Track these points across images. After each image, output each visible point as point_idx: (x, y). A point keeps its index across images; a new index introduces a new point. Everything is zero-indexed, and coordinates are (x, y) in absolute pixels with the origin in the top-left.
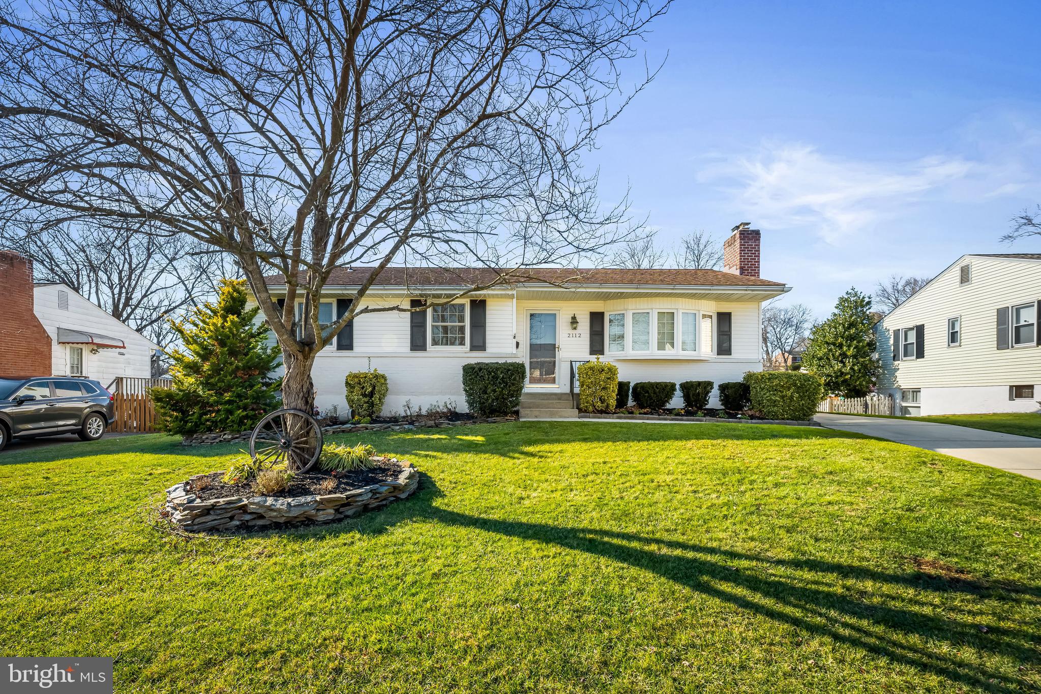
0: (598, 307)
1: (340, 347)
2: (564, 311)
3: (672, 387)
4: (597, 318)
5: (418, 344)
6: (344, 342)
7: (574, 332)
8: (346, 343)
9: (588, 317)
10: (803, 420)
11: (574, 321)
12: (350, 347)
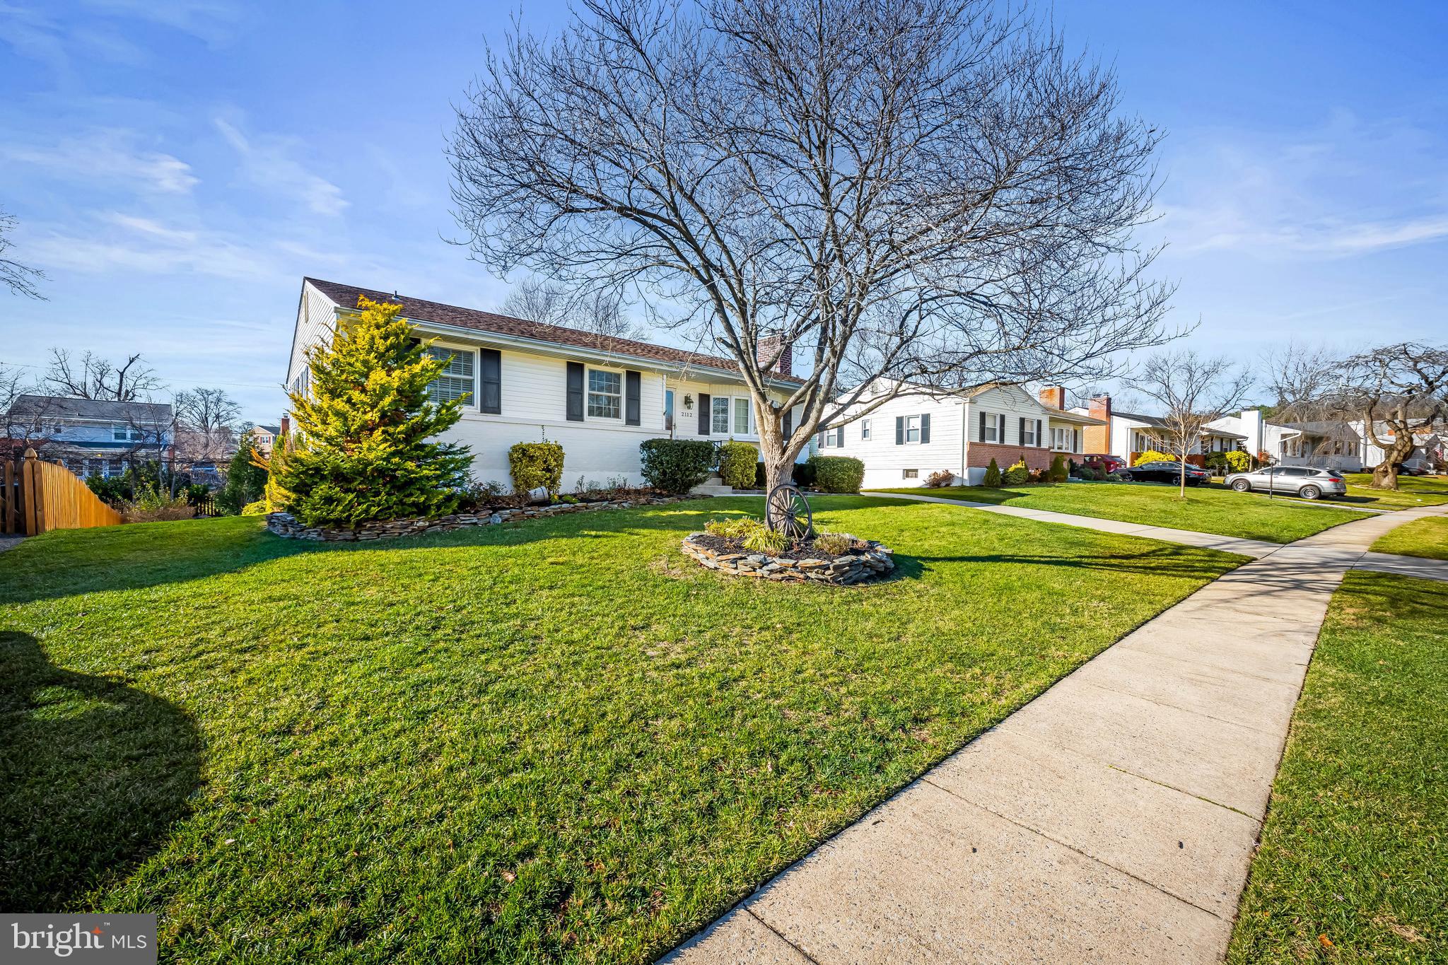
0: (705, 389)
1: (485, 409)
5: (574, 413)
6: (490, 404)
7: (688, 410)
8: (491, 405)
9: (699, 397)
11: (688, 401)
12: (497, 410)
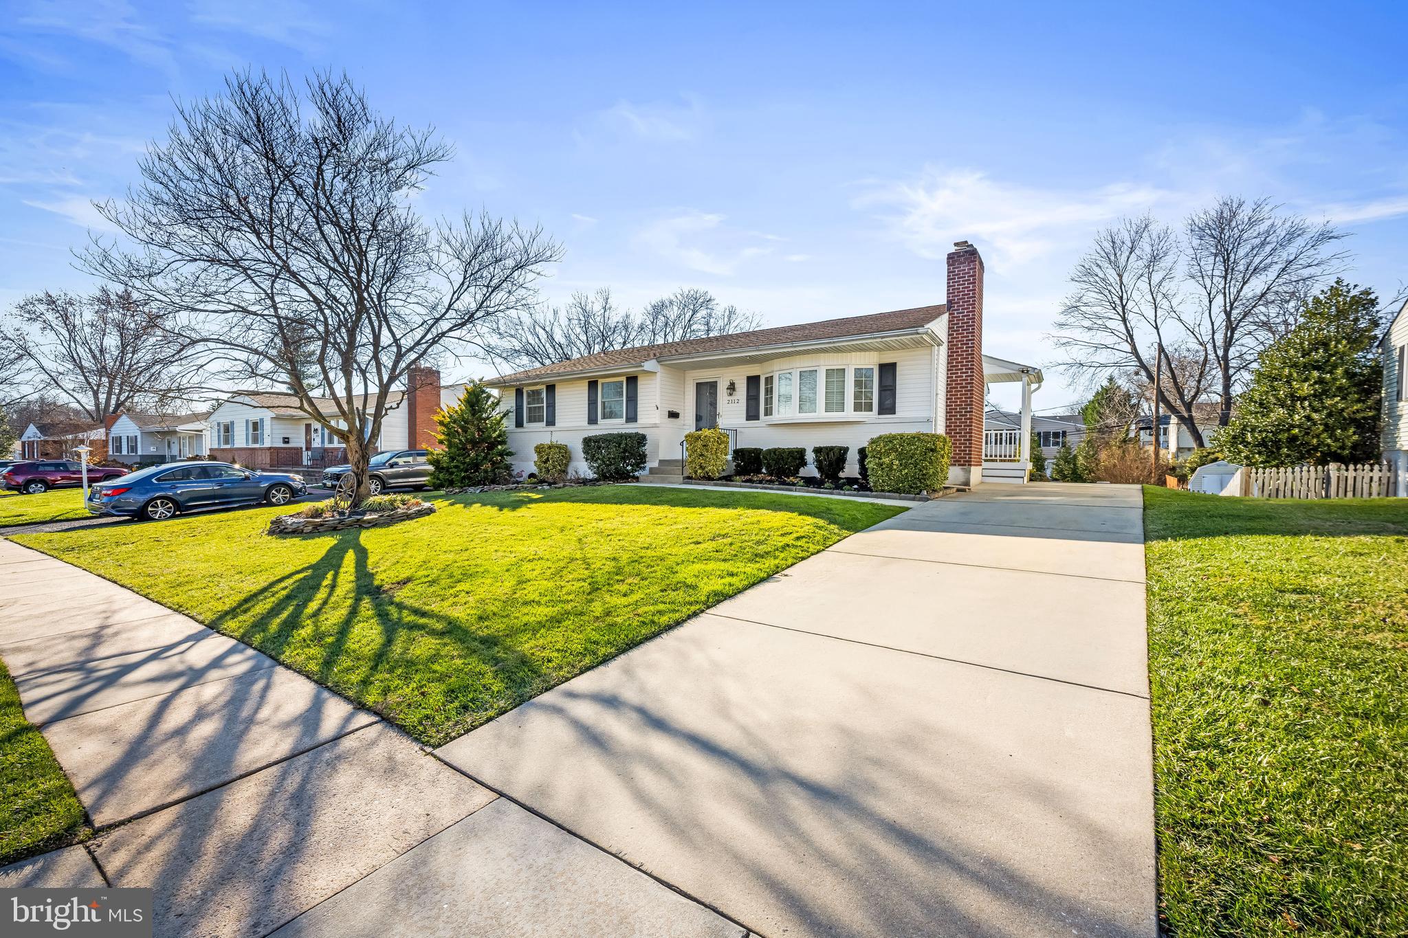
0: (753, 370)
2: (723, 378)
3: (801, 452)
4: (753, 381)
7: (730, 398)
9: (745, 381)
10: (909, 492)
11: (732, 388)
